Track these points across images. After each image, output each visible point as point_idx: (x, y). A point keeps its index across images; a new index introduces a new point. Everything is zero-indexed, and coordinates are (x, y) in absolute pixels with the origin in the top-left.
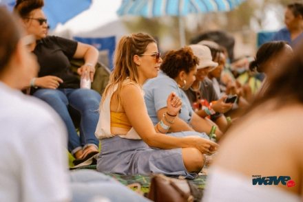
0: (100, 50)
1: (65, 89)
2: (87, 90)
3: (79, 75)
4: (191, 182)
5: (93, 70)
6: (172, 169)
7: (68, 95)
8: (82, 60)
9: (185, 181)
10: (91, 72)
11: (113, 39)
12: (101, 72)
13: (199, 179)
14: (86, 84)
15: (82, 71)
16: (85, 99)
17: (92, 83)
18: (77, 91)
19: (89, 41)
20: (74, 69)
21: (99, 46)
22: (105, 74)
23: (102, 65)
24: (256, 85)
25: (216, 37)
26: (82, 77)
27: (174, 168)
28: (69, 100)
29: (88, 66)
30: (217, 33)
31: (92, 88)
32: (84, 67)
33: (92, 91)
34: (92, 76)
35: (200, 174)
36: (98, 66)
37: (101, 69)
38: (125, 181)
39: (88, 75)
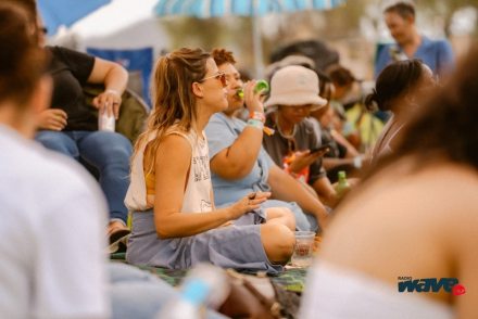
0: (129, 69)
1: (75, 132)
2: (108, 133)
3: (96, 110)
4: (275, 280)
5: (119, 100)
6: (244, 258)
7: (79, 142)
8: (101, 86)
9: (266, 280)
10: (114, 104)
11: (148, 52)
12: (132, 105)
13: (286, 276)
14: (108, 123)
15: (100, 102)
16: (106, 149)
17: (117, 122)
18: (94, 135)
19: (110, 55)
20: (88, 101)
21: (126, 62)
22: (138, 108)
23: (134, 94)
24: (372, 126)
25: (309, 50)
26: (100, 112)
27: (248, 257)
28: (80, 150)
29: (110, 94)
30: (312, 44)
31: (117, 130)
32: (104, 96)
33: (118, 135)
34: (117, 110)
35: (287, 267)
36: (126, 95)
37: (132, 101)
38: (172, 279)
39: (111, 108)
